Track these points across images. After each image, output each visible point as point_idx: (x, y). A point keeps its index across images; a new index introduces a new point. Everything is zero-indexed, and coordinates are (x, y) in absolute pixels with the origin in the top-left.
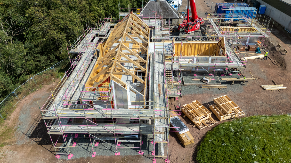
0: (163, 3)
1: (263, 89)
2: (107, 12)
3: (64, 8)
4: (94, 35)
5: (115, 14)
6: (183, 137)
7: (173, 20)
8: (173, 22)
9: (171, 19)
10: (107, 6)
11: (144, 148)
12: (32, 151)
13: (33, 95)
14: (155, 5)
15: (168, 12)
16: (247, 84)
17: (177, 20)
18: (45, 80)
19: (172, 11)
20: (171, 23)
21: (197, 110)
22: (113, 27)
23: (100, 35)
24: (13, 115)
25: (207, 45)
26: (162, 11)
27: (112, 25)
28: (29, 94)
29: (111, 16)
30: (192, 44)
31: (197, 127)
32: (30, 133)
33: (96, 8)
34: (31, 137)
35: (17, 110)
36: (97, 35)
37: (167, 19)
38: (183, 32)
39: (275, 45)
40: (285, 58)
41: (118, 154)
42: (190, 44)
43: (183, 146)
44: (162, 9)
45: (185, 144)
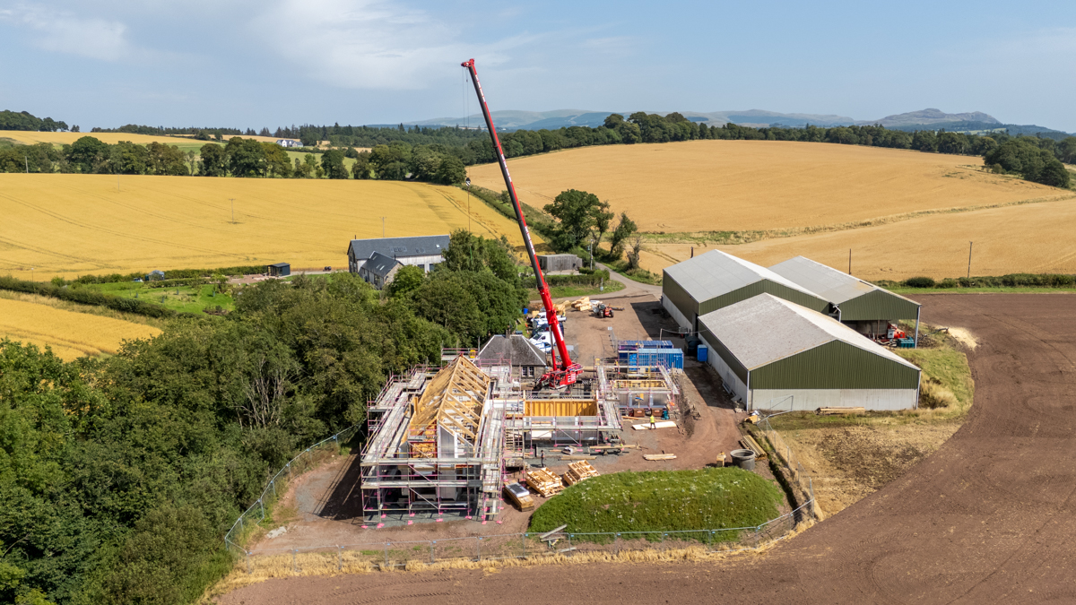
0: (518, 341)
1: (645, 458)
2: (422, 354)
3: (363, 349)
4: (401, 389)
5: (433, 358)
6: (521, 500)
7: (535, 368)
8: (535, 373)
9: (532, 367)
10: (421, 345)
11: (472, 514)
12: (328, 524)
13: (309, 475)
14: (504, 343)
15: (526, 355)
16: (627, 454)
17: (542, 368)
18: (322, 456)
19: (533, 353)
20: (532, 374)
21: (545, 477)
22: (430, 378)
23: (409, 390)
24: (287, 496)
25: (579, 405)
26: (515, 353)
27: (428, 375)
28: (302, 473)
29: (427, 361)
30: (556, 402)
31: (543, 496)
32: (319, 510)
33: (407, 348)
34: (321, 515)
35: (291, 490)
36: (405, 390)
37: (525, 367)
38: (546, 387)
39: (691, 407)
40: (696, 425)
41: (440, 520)
42: (552, 402)
43: (520, 510)
44: (515, 350)
45: (523, 507)
